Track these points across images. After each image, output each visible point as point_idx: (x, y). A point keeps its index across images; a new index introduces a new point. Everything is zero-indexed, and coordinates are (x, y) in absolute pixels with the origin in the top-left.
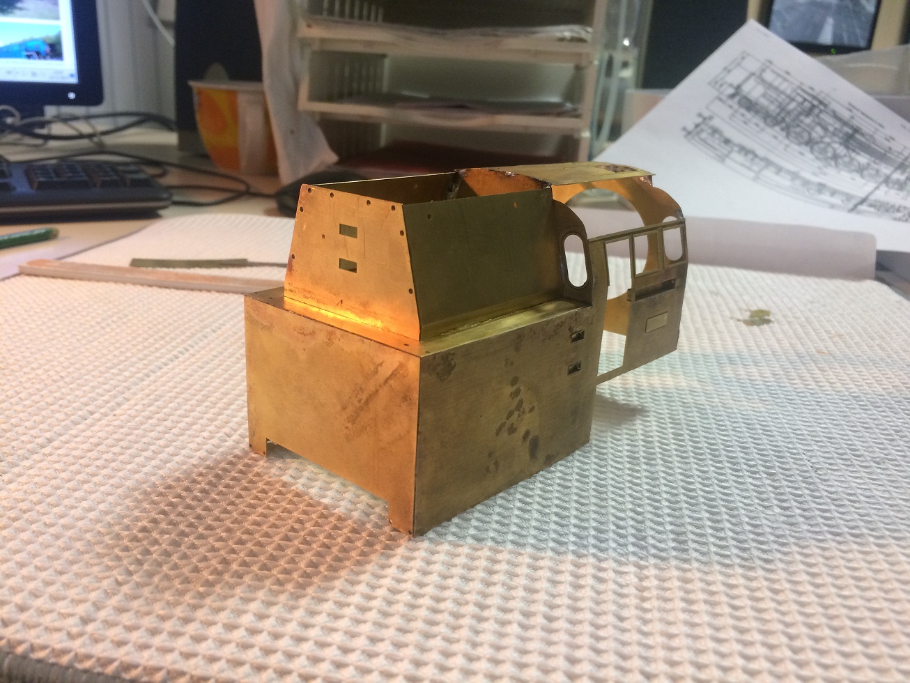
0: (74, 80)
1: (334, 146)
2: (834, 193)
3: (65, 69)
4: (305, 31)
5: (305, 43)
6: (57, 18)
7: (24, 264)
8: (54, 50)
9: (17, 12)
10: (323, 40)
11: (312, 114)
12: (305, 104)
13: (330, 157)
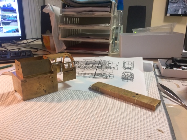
0: (21, 36)
1: (66, 46)
2: (88, 74)
3: (19, 34)
4: (60, 26)
5: (60, 28)
6: (18, 25)
7: (3, 73)
8: (17, 31)
9: (10, 25)
10: (63, 28)
11: (62, 40)
12: (60, 39)
13: (65, 48)
